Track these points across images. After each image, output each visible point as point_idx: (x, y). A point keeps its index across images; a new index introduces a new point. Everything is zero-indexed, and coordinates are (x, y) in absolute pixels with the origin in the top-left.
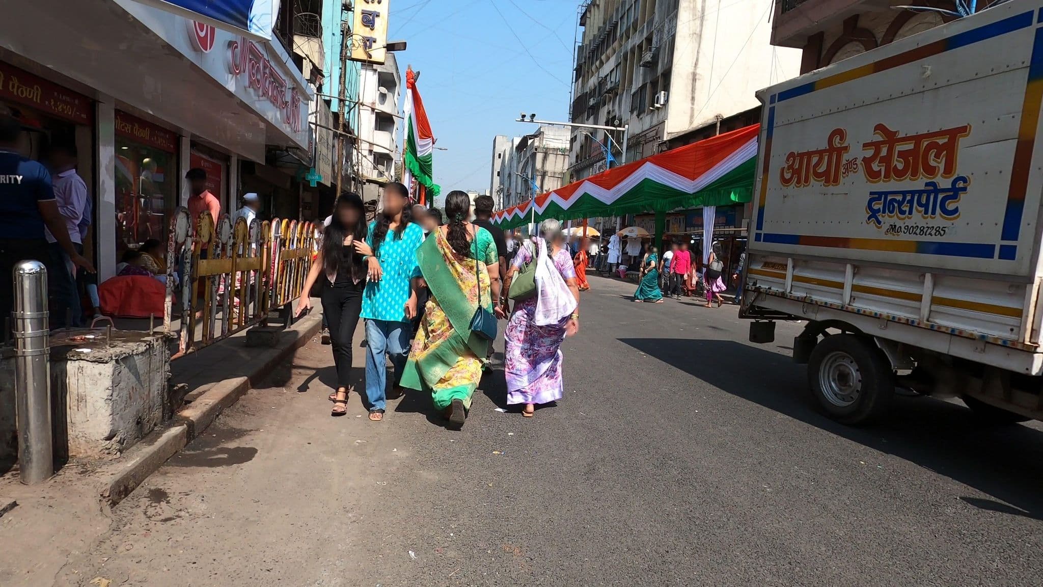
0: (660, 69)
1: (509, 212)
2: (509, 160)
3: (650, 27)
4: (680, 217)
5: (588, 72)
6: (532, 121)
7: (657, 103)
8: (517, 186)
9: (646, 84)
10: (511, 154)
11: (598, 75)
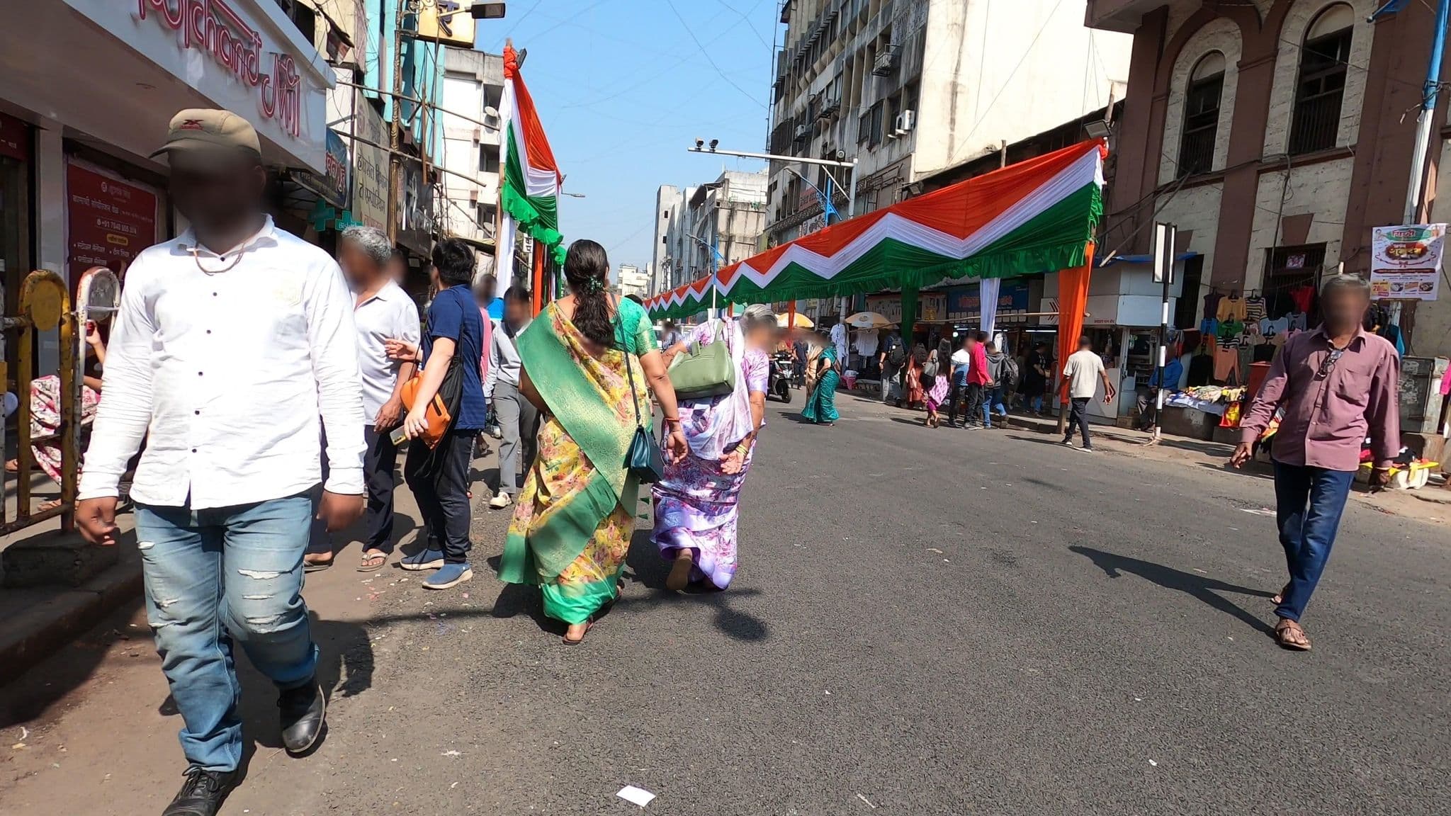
0: (903, 78)
1: (680, 294)
2: (679, 221)
3: (886, 16)
4: (938, 297)
5: (794, 88)
6: (713, 152)
7: (899, 128)
8: (692, 256)
9: (882, 101)
10: (682, 212)
11: (809, 92)
